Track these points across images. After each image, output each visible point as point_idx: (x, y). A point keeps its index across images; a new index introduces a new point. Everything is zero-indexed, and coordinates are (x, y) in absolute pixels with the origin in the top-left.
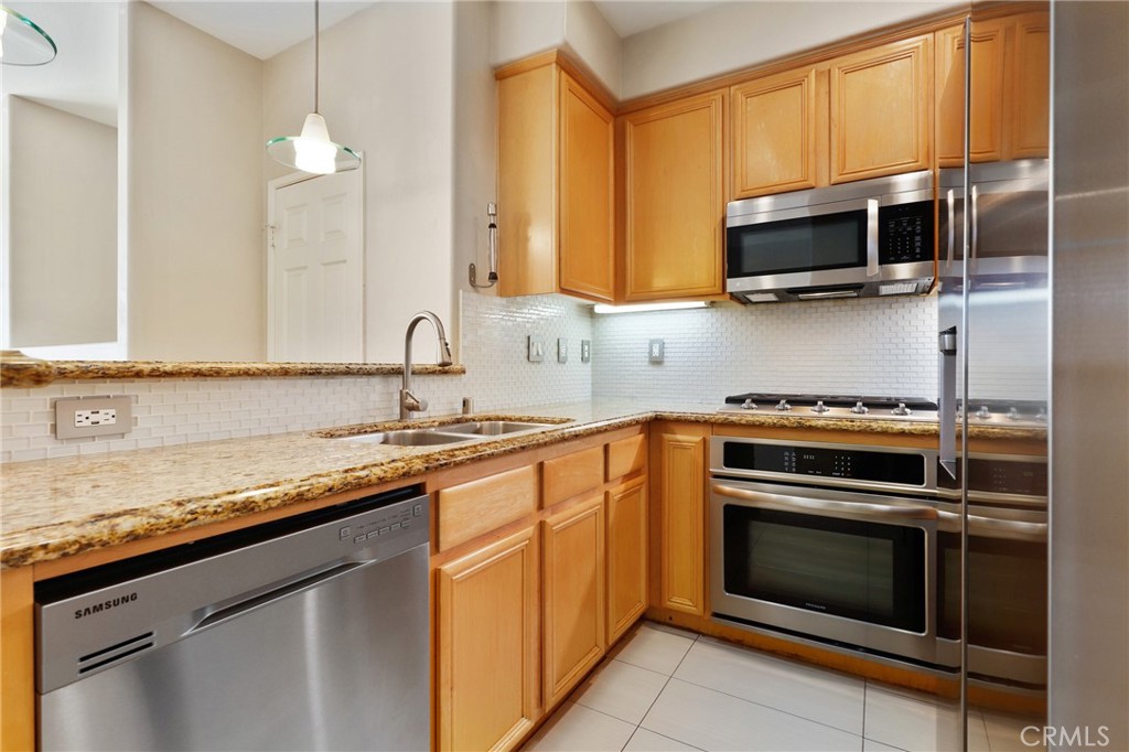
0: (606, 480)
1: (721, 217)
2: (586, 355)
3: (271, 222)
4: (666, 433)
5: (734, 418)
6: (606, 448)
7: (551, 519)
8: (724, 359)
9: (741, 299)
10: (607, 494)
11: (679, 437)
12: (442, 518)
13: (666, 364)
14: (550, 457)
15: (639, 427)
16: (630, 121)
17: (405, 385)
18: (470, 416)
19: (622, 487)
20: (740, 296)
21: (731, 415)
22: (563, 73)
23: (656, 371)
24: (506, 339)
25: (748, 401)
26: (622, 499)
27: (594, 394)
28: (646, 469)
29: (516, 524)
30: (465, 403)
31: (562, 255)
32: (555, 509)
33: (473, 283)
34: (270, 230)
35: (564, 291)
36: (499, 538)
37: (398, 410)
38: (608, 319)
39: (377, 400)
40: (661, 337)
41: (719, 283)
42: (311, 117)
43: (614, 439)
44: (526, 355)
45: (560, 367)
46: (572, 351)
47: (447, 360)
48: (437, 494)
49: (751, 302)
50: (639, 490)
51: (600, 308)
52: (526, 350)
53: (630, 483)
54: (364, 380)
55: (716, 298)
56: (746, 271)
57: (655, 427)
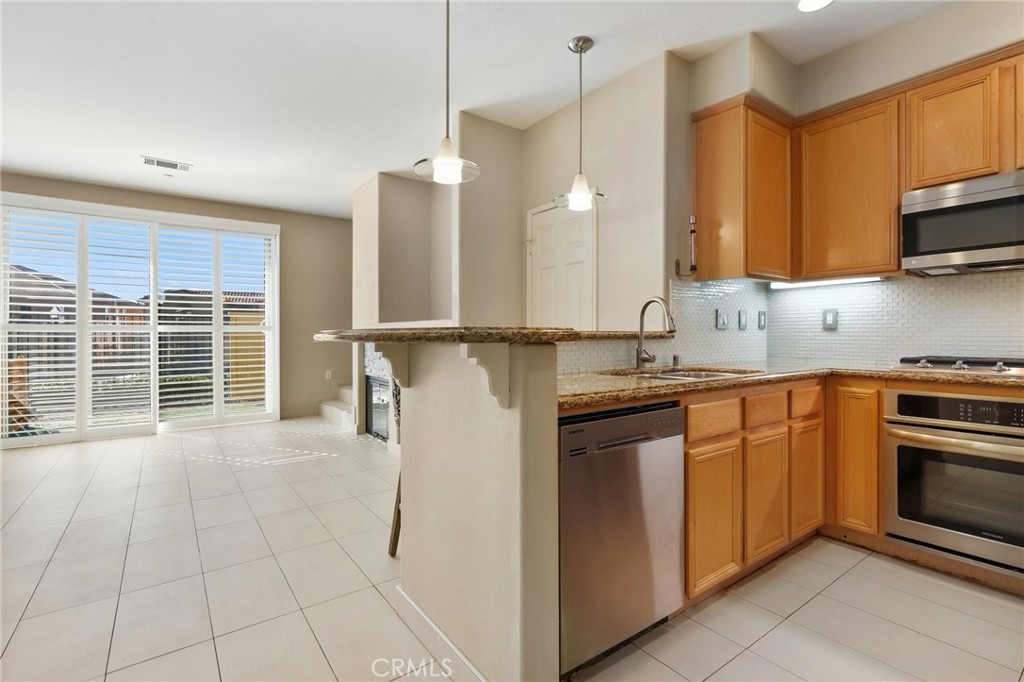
0: (790, 417)
1: (896, 205)
2: (763, 323)
3: (529, 237)
4: (842, 385)
5: (908, 375)
6: (790, 393)
7: (751, 437)
8: (900, 326)
9: (920, 274)
10: (790, 427)
11: (854, 389)
12: (689, 422)
13: (839, 330)
14: (751, 395)
15: (816, 380)
16: (807, 132)
17: (640, 345)
18: (680, 367)
19: (803, 424)
20: (917, 271)
21: (905, 372)
22: (749, 111)
23: (830, 336)
24: (700, 312)
25: (922, 361)
26: (802, 433)
27: (769, 355)
28: (822, 414)
29: (728, 435)
30: (675, 358)
31: (749, 249)
32: (754, 429)
33: (678, 274)
34: (528, 243)
35: (749, 275)
36: (718, 442)
37: (635, 362)
38: (783, 293)
39: (622, 355)
40: (835, 307)
41: (894, 261)
42: (577, 177)
43: (795, 387)
44: (714, 323)
45: (741, 333)
46: (751, 320)
47: (672, 329)
48: (686, 408)
49: (929, 275)
50: (817, 429)
51: (774, 285)
52: (714, 321)
53: (810, 422)
54: (614, 342)
55: (890, 274)
56: (922, 250)
57: (830, 381)
